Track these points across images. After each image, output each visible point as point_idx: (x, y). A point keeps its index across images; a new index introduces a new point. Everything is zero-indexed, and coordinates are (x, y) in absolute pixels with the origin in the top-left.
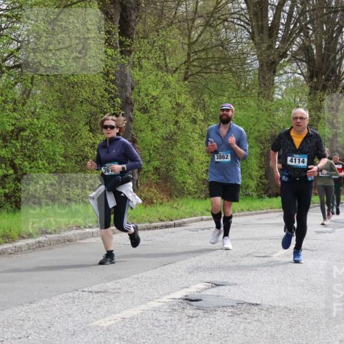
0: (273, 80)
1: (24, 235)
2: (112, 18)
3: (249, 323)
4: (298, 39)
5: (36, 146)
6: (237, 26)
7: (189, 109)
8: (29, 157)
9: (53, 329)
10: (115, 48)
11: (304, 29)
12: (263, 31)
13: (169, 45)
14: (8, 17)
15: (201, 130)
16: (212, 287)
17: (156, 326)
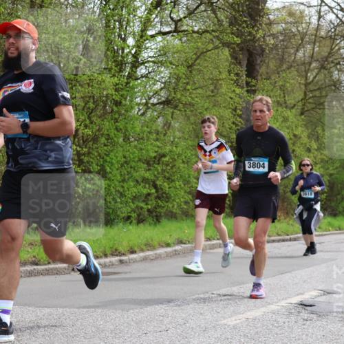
1: (164, 245)
2: (240, 63)
5: (174, 170)
7: (305, 139)
8: (168, 179)
9: (188, 325)
10: (242, 88)
13: (288, 85)
14: (154, 62)
15: (315, 158)
16: (324, 295)
17: (275, 327)
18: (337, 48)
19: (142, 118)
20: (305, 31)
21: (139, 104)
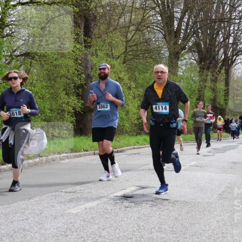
0: (178, 64)
2: (79, 26)
3: (162, 211)
4: (193, 39)
6: (155, 31)
7: (126, 81)
9: (43, 215)
10: (81, 44)
11: (196, 32)
12: (171, 34)
13: (114, 42)
15: (134, 93)
16: (140, 189)
17: (106, 213)
18: (147, 16)
19: (8, 66)
20: (124, 3)
21: (5, 56)
